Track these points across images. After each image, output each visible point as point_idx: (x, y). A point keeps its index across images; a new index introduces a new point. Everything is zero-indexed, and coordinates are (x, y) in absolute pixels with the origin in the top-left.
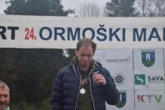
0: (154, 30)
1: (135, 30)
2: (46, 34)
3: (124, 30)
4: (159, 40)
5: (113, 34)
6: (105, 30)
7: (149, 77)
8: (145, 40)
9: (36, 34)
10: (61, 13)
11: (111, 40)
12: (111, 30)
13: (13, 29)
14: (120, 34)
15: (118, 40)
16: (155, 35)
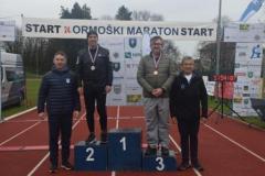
0: (139, 28)
1: (129, 29)
2: (77, 30)
3: (122, 28)
4: (142, 34)
5: (116, 30)
6: (111, 28)
7: (133, 54)
8: (134, 34)
9: (71, 29)
10: (89, 18)
11: (114, 34)
12: (114, 28)
13: (58, 27)
14: (120, 30)
15: (119, 33)
16: (139, 31)
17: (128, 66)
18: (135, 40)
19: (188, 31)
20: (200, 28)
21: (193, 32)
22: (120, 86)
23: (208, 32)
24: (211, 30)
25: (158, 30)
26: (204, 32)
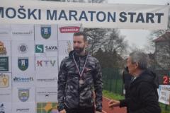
0: (63, 12)
1: (48, 11)
3: (40, 11)
4: (67, 19)
5: (31, 13)
6: (25, 11)
7: (46, 47)
8: (56, 19)
11: (29, 18)
12: (29, 10)
14: (36, 14)
15: (35, 18)
16: (63, 15)
17: (40, 63)
18: (49, 29)
19: (128, 17)
20: (144, 12)
21: (135, 17)
22: (28, 90)
23: (156, 18)
24: (160, 15)
25: (89, 15)
26: (150, 17)
